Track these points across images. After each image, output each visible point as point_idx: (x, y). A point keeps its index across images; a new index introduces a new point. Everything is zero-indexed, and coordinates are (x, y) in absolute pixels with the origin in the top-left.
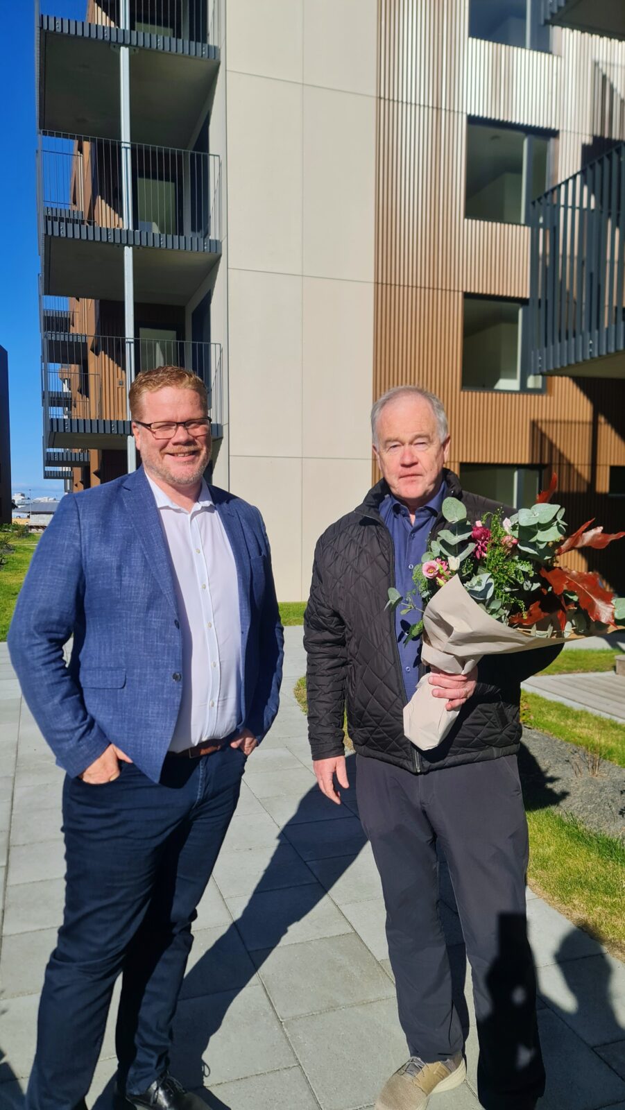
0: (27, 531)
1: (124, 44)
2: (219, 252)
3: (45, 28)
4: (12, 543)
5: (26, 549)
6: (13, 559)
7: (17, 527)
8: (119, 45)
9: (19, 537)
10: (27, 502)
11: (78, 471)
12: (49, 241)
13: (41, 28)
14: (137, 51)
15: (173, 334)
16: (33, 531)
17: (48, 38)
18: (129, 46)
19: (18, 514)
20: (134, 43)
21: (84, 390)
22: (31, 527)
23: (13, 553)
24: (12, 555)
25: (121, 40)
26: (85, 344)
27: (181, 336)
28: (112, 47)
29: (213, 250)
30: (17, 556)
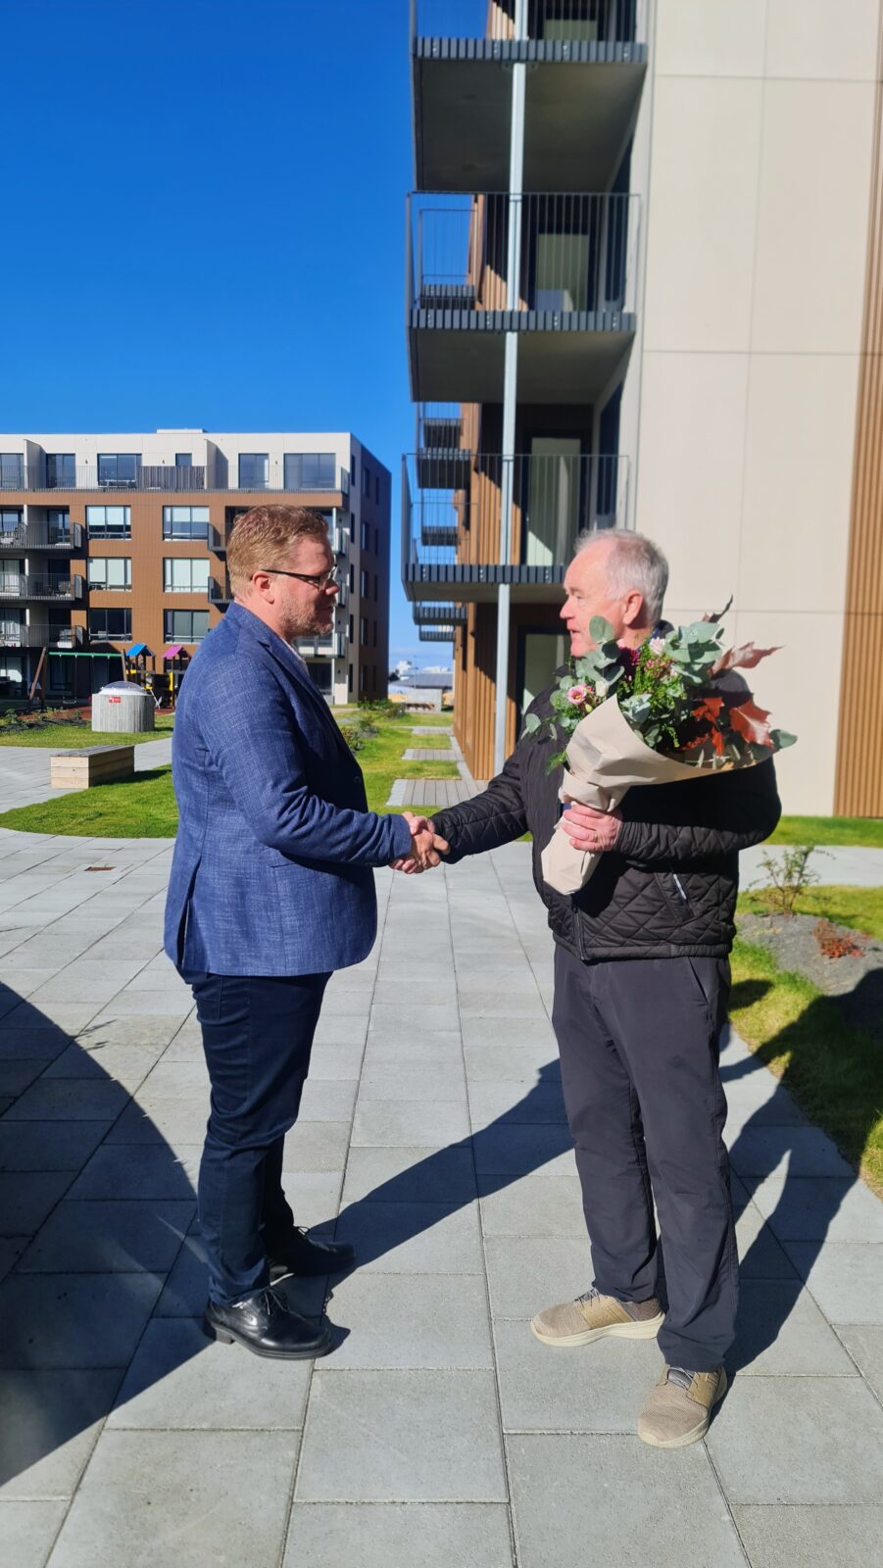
0: (403, 710)
1: (519, 60)
2: (632, 329)
3: (420, 53)
4: (376, 724)
5: (393, 733)
6: (372, 744)
7: (391, 705)
8: (510, 62)
9: (389, 717)
10: (413, 672)
11: (459, 629)
12: (416, 335)
13: (415, 55)
14: (537, 67)
15: (576, 444)
16: (412, 710)
17: (425, 69)
18: (527, 61)
19: (398, 688)
20: (532, 56)
21: (467, 524)
22: (409, 705)
23: (376, 737)
24: (374, 739)
25: (514, 56)
26: (468, 463)
27: (586, 448)
28: (504, 67)
29: (625, 327)
30: (381, 741)
